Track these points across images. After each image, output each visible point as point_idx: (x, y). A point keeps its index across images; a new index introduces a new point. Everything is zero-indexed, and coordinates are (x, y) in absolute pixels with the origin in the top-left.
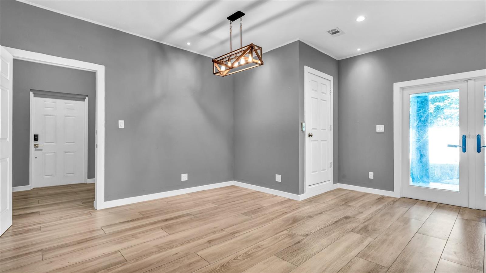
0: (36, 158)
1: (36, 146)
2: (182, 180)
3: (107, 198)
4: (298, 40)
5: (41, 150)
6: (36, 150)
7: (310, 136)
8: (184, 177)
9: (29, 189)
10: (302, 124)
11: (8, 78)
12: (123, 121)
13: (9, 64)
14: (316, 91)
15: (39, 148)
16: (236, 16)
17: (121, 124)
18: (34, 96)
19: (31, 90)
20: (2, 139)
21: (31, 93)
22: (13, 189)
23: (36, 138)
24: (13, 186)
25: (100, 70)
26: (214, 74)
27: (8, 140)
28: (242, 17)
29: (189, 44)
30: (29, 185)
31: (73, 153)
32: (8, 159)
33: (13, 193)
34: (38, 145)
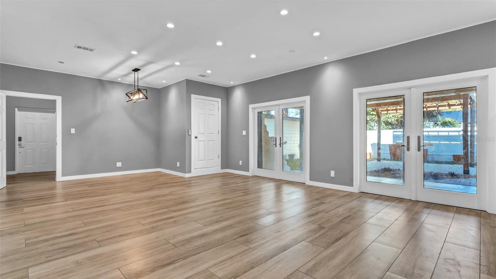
0: (20, 153)
1: (20, 145)
2: (117, 166)
3: (64, 175)
4: (185, 79)
5: (24, 147)
6: (19, 147)
7: (196, 137)
8: (119, 164)
9: (15, 174)
10: (188, 130)
11: (4, 107)
12: (74, 129)
13: (4, 100)
14: (203, 109)
15: (22, 146)
16: (136, 70)
17: (73, 131)
18: (18, 111)
19: (16, 107)
20: (1, 140)
21: (16, 109)
22: (7, 173)
23: (20, 139)
24: (7, 171)
25: (59, 99)
26: (127, 102)
27: (4, 140)
28: (139, 71)
29: (119, 79)
30: (15, 171)
31: (47, 150)
32: (4, 150)
33: (7, 175)
34: (21, 144)
